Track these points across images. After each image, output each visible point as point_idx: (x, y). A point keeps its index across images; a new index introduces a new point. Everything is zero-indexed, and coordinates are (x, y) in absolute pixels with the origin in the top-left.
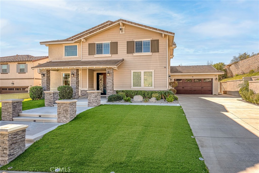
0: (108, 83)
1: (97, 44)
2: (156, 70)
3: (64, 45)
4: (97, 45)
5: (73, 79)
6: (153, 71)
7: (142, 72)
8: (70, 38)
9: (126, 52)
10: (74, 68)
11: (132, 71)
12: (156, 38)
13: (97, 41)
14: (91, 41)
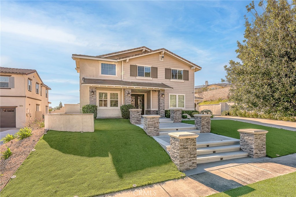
0: (161, 103)
1: (138, 66)
2: (187, 94)
3: (100, 63)
4: (139, 68)
5: (128, 98)
6: (185, 95)
7: (177, 95)
8: (103, 55)
9: (164, 77)
10: (126, 88)
11: (170, 94)
12: (187, 69)
13: (139, 64)
14: (133, 63)
